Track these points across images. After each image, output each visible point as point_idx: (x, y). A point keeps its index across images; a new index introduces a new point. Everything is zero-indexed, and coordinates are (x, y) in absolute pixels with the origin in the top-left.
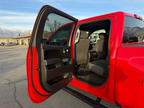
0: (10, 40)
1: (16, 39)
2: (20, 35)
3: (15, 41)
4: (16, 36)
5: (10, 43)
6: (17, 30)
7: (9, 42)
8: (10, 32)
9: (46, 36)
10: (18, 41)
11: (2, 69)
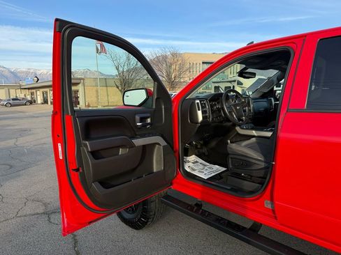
0: (12, 91)
1: (29, 89)
2: (38, 80)
3: (25, 95)
4: (29, 83)
5: (13, 99)
6: (29, 69)
7: (12, 97)
8: (12, 72)
9: (105, 85)
10: (32, 94)
11: (11, 167)
